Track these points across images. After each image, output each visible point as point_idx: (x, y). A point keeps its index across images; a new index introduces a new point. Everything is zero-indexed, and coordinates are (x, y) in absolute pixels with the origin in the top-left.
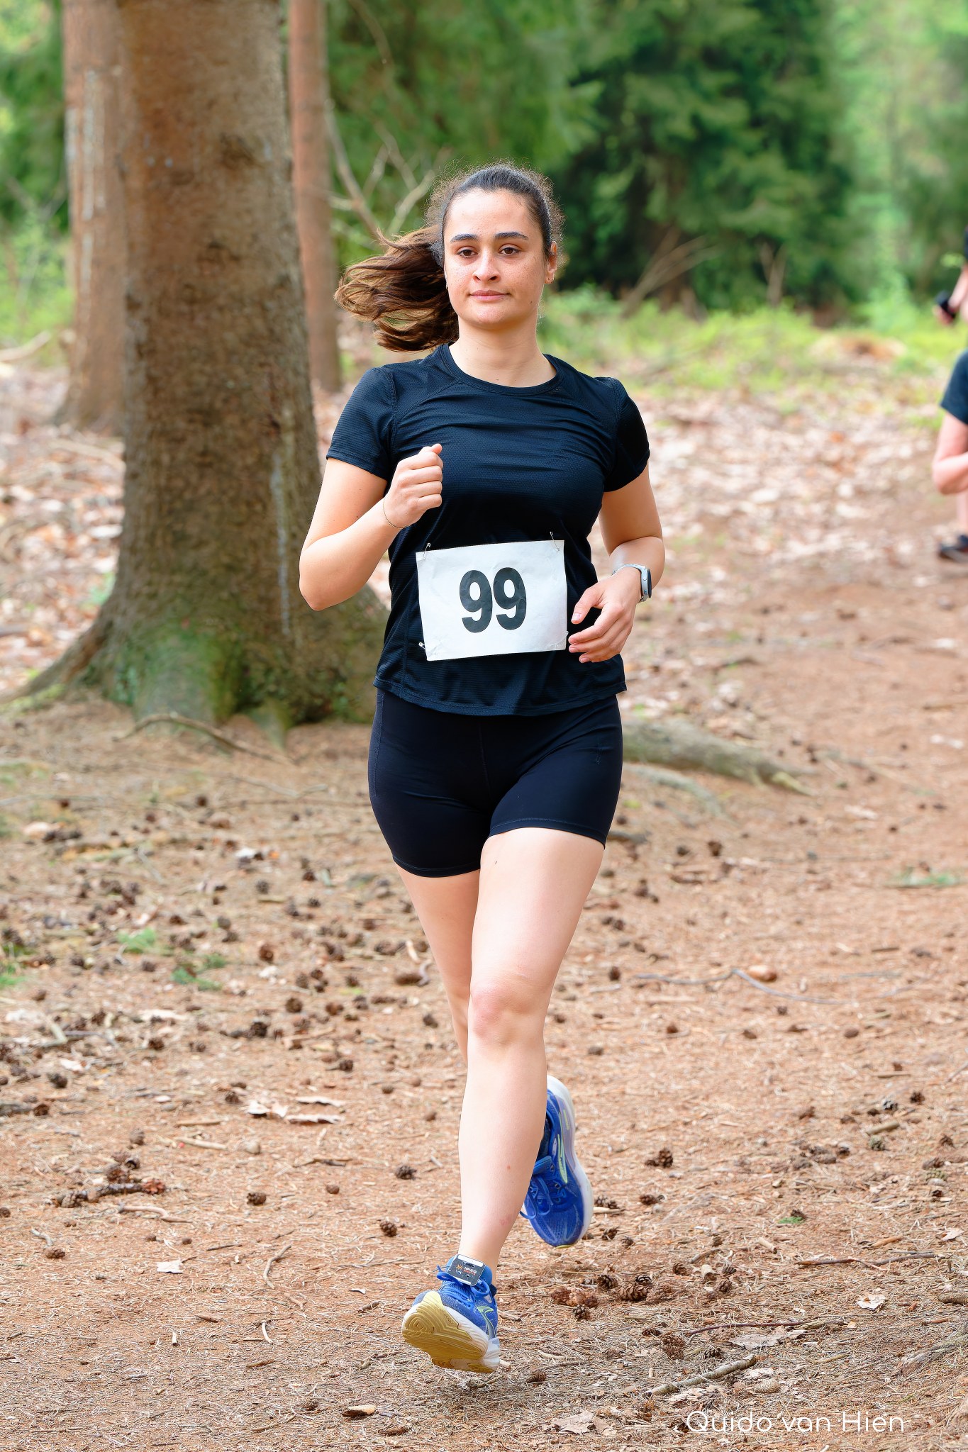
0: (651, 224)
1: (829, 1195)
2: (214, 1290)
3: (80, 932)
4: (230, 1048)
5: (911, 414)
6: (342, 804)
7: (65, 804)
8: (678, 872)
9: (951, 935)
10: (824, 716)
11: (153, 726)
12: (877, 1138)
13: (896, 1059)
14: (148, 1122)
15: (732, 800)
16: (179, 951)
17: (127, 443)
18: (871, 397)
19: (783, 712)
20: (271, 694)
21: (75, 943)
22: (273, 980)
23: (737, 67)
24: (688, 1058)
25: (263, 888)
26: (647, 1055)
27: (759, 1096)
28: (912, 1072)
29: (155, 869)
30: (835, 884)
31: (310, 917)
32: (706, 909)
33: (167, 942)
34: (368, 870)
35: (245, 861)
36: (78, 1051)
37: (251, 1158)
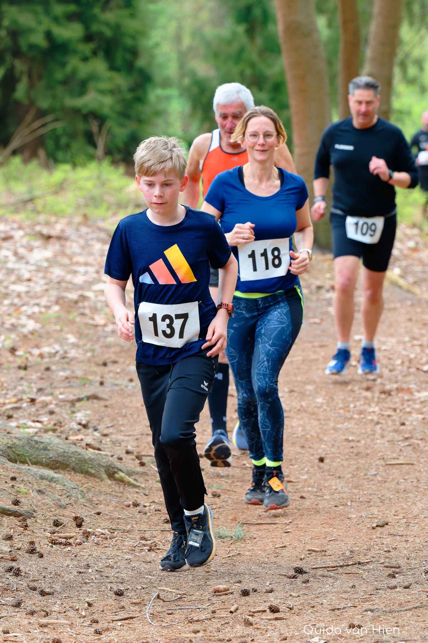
0: (17, 104)
8: (55, 537)
15: (89, 490)
19: (119, 431)
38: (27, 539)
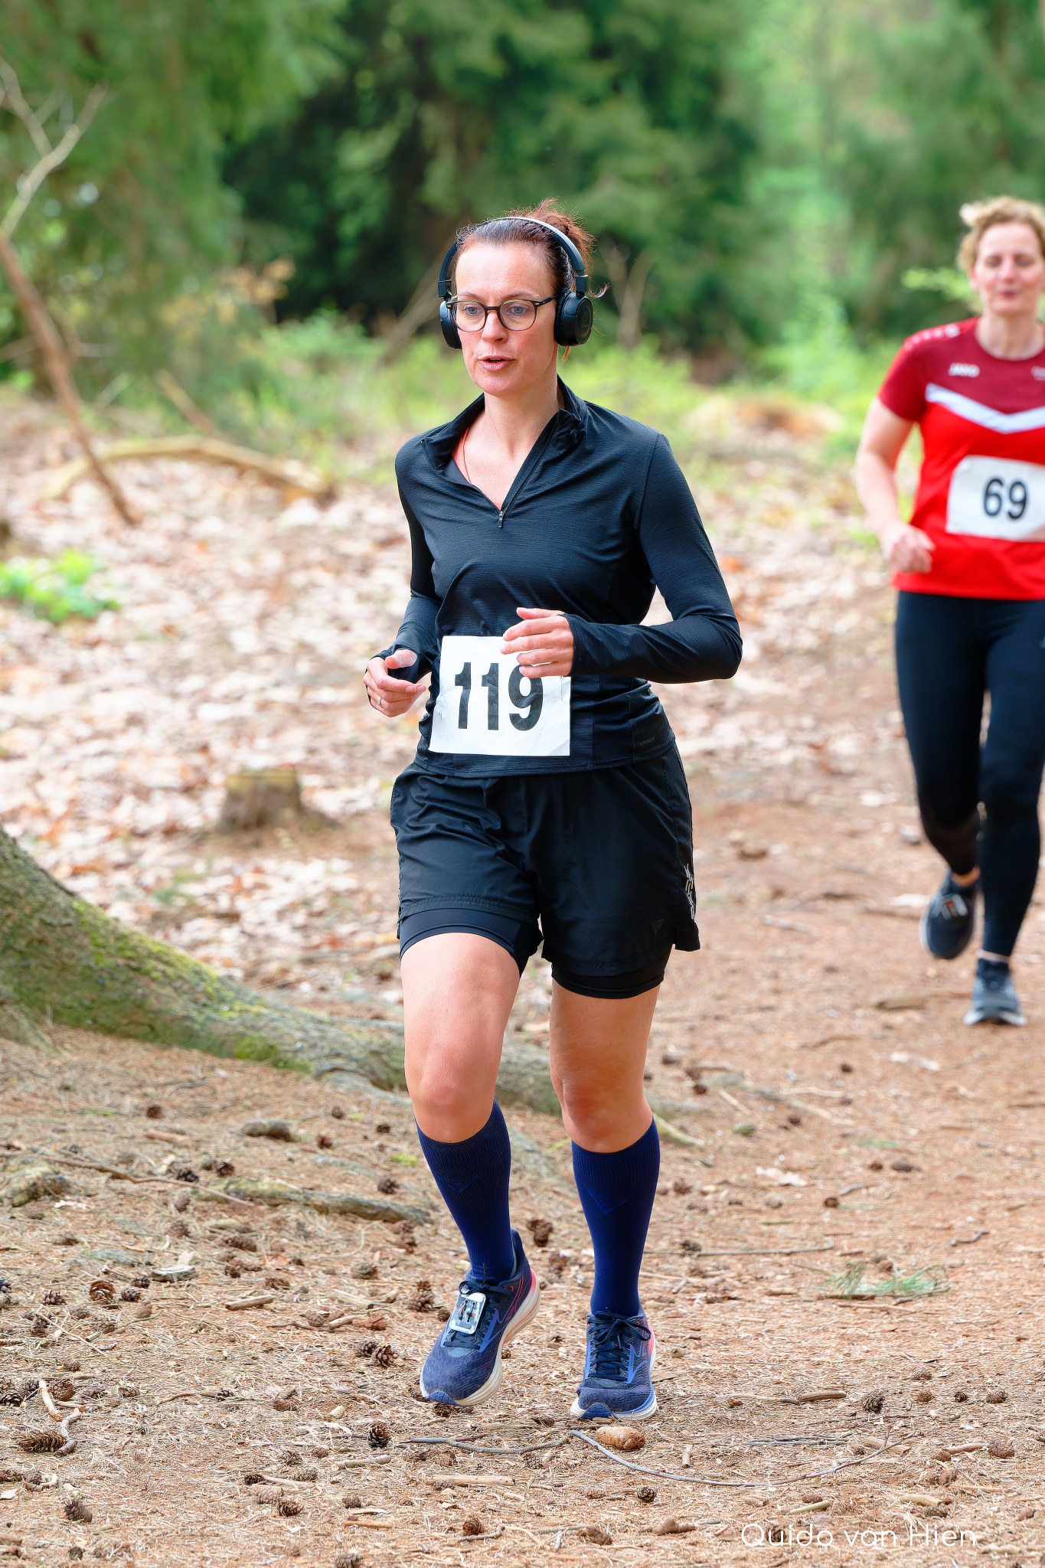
0: (428, 212)
5: (852, 527)
9: (925, 1376)
10: (716, 1018)
30: (737, 1293)
38: (415, 1277)
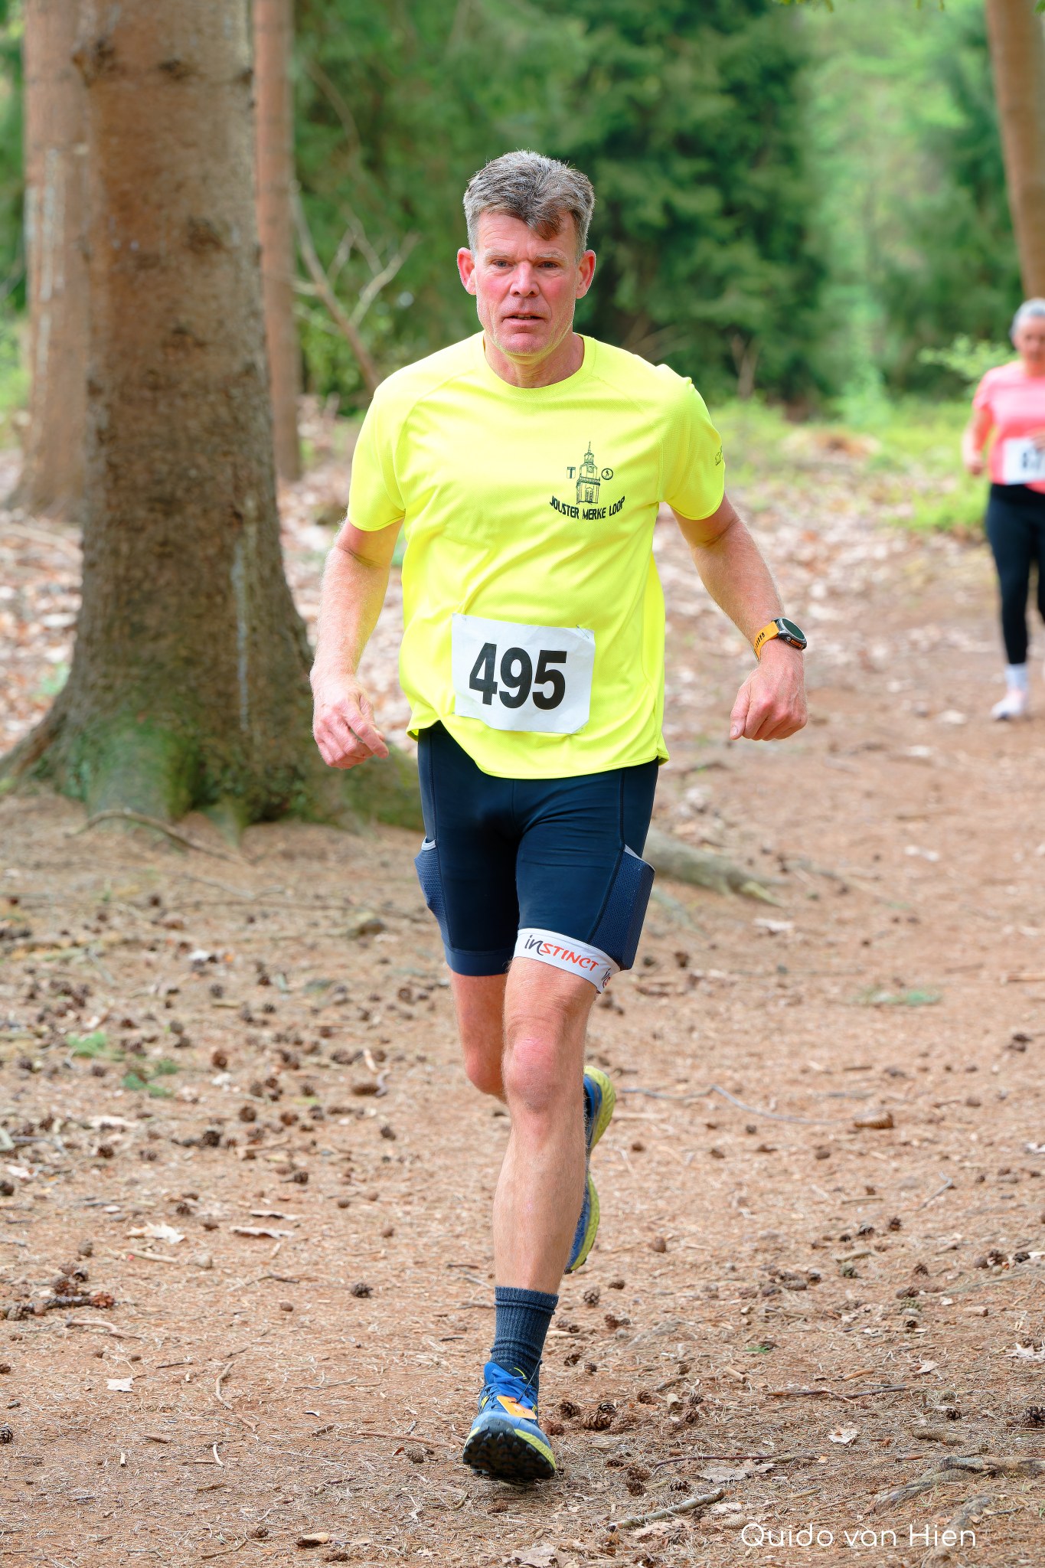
0: (620, 313)
1: (799, 1323)
2: (163, 1410)
3: (29, 1035)
4: (182, 1157)
5: (886, 513)
6: (300, 907)
7: (14, 902)
8: (644, 983)
9: (925, 1055)
10: (796, 824)
11: (106, 823)
12: (850, 1264)
13: (869, 1182)
14: (96, 1233)
15: (700, 910)
16: (129, 1056)
17: (85, 532)
18: (844, 495)
19: (753, 819)
20: (228, 792)
21: (23, 1045)
22: (226, 1088)
23: (711, 154)
24: (654, 1177)
25: (217, 992)
26: (612, 1173)
27: (727, 1219)
28: (885, 1197)
29: (105, 971)
30: (806, 999)
31: (265, 1023)
32: (673, 1023)
33: (118, 1046)
34: (325, 975)
35: (199, 963)
36: (25, 1157)
37: (203, 1273)
